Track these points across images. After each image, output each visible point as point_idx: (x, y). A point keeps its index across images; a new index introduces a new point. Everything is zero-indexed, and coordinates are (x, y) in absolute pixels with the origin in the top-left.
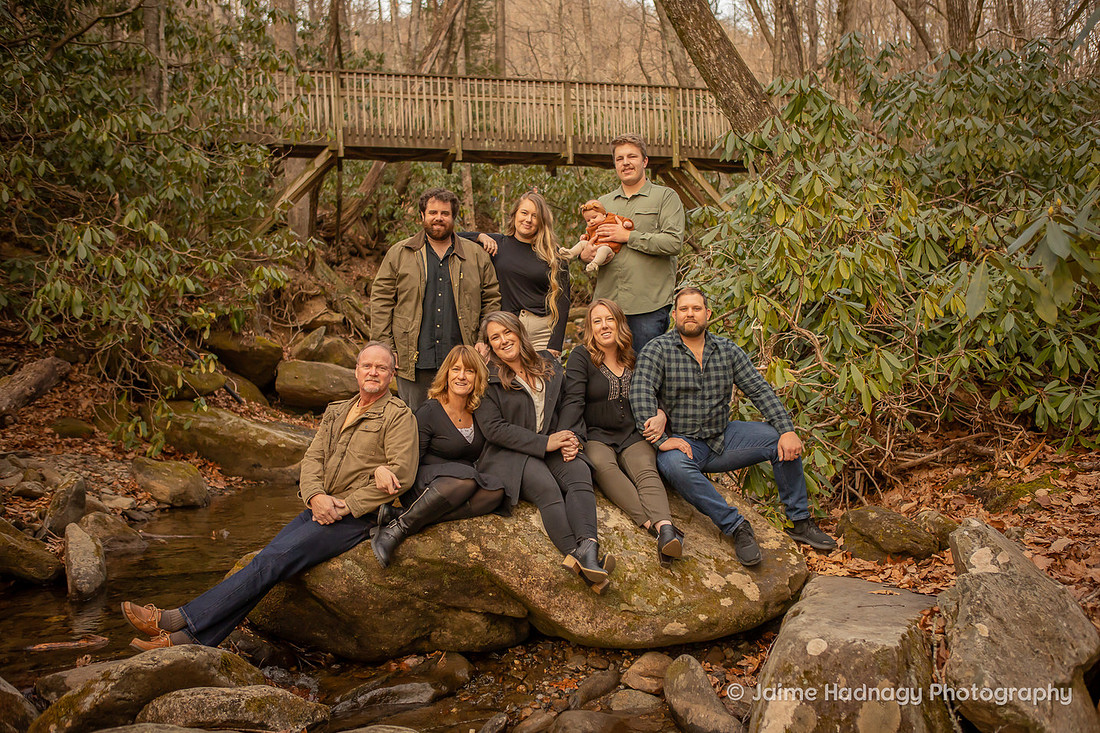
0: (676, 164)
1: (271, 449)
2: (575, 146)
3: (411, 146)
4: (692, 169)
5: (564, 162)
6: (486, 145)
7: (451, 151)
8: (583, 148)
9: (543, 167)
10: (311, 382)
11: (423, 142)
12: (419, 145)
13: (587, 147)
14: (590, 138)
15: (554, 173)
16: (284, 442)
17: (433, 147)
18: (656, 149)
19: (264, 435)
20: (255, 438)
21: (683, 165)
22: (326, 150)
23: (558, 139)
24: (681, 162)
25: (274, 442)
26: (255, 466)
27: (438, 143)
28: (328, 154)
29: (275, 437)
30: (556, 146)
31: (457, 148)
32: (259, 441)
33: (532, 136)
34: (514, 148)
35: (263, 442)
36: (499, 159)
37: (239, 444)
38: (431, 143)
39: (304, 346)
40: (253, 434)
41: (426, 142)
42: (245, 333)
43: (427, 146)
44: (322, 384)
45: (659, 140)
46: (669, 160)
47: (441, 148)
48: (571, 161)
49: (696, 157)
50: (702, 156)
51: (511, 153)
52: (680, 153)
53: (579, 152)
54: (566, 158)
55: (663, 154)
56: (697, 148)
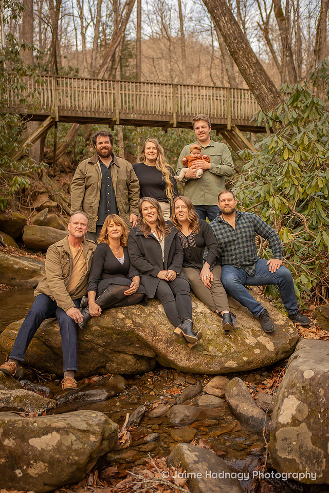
0: (229, 128)
1: (20, 271)
2: (177, 118)
3: (93, 116)
4: (237, 131)
5: (171, 126)
6: (132, 117)
7: (114, 119)
8: (181, 119)
9: (161, 128)
10: (40, 236)
11: (99, 114)
12: (97, 116)
13: (183, 118)
14: (185, 113)
15: (166, 132)
16: (27, 267)
17: (104, 117)
18: (219, 120)
19: (17, 263)
20: (12, 265)
21: (233, 128)
22: (49, 118)
23: (168, 114)
24: (232, 127)
25: (22, 266)
26: (12, 279)
27: (107, 115)
28: (50, 119)
29: (23, 264)
30: (168, 118)
31: (117, 118)
32: (14, 266)
33: (155, 112)
34: (146, 118)
35: (16, 267)
36: (138, 123)
37: (5, 267)
38: (103, 115)
39: (38, 218)
40: (12, 262)
41: (101, 114)
42: (7, 211)
43: (101, 116)
44: (47, 238)
45: (221, 115)
46: (225, 126)
47: (109, 117)
48: (175, 125)
49: (239, 124)
50: (243, 124)
51: (144, 121)
52: (231, 122)
53: (180, 121)
54: (173, 124)
55: (223, 123)
56: (240, 120)
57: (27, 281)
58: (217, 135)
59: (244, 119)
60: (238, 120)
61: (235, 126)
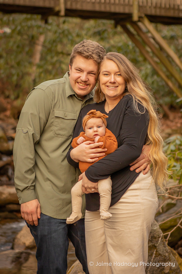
0: (135, 18)
2: (65, 3)
4: (146, 22)
5: (57, 14)
8: (72, 5)
15: (46, 22)
18: (122, 8)
21: (140, 19)
24: (139, 17)
30: (52, 3)
46: (130, 16)
48: (63, 13)
49: (149, 13)
50: (153, 12)
51: (18, 6)
52: (139, 11)
53: (69, 6)
54: (59, 11)
55: (127, 11)
56: (150, 7)
58: (116, 27)
59: (155, 7)
60: (148, 8)
61: (143, 15)
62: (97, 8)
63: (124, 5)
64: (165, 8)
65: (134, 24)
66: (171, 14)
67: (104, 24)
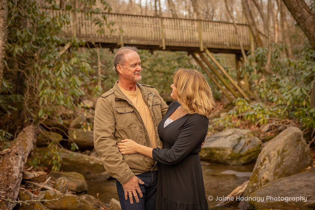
0: (202, 49)
1: (96, 165)
2: (165, 43)
4: (208, 52)
6: (132, 42)
7: (119, 44)
10: (84, 138)
11: (107, 40)
13: (170, 43)
14: (171, 40)
15: (152, 54)
18: (194, 44)
19: (92, 160)
20: (88, 161)
23: (159, 40)
24: (204, 49)
25: (97, 162)
27: (113, 40)
29: (97, 160)
30: (158, 43)
31: (122, 43)
35: (92, 163)
38: (111, 41)
40: (87, 159)
41: (109, 40)
46: (198, 48)
48: (164, 48)
49: (209, 46)
50: (211, 46)
52: (204, 46)
53: (167, 45)
54: (162, 47)
55: (197, 46)
56: (209, 44)
57: (100, 174)
59: (212, 44)
60: (208, 44)
61: (206, 48)
62: (182, 45)
63: (196, 43)
64: (217, 44)
65: (200, 53)
66: (220, 47)
67: (181, 54)
